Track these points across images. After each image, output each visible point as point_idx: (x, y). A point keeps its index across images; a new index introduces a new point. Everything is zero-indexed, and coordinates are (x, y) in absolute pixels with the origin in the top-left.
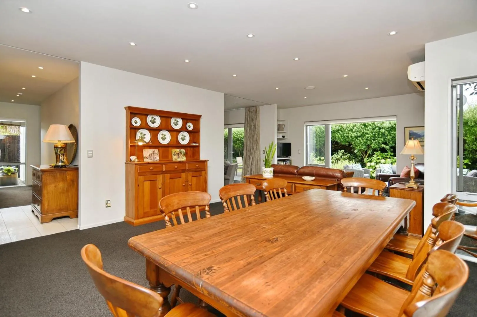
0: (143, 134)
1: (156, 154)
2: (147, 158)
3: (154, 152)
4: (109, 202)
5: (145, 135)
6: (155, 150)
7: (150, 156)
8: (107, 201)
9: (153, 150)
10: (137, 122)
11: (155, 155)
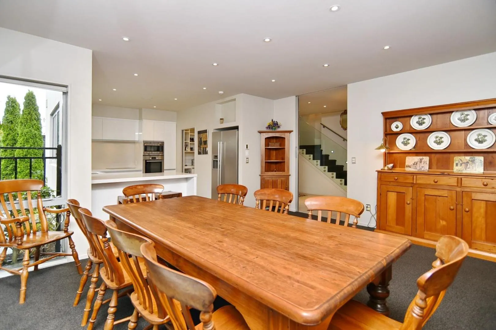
0: (406, 140)
1: (424, 162)
2: (410, 167)
3: (421, 160)
4: (369, 206)
5: (409, 140)
6: (424, 157)
7: (415, 164)
8: (367, 205)
9: (421, 157)
10: (398, 126)
11: (422, 163)
